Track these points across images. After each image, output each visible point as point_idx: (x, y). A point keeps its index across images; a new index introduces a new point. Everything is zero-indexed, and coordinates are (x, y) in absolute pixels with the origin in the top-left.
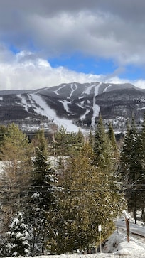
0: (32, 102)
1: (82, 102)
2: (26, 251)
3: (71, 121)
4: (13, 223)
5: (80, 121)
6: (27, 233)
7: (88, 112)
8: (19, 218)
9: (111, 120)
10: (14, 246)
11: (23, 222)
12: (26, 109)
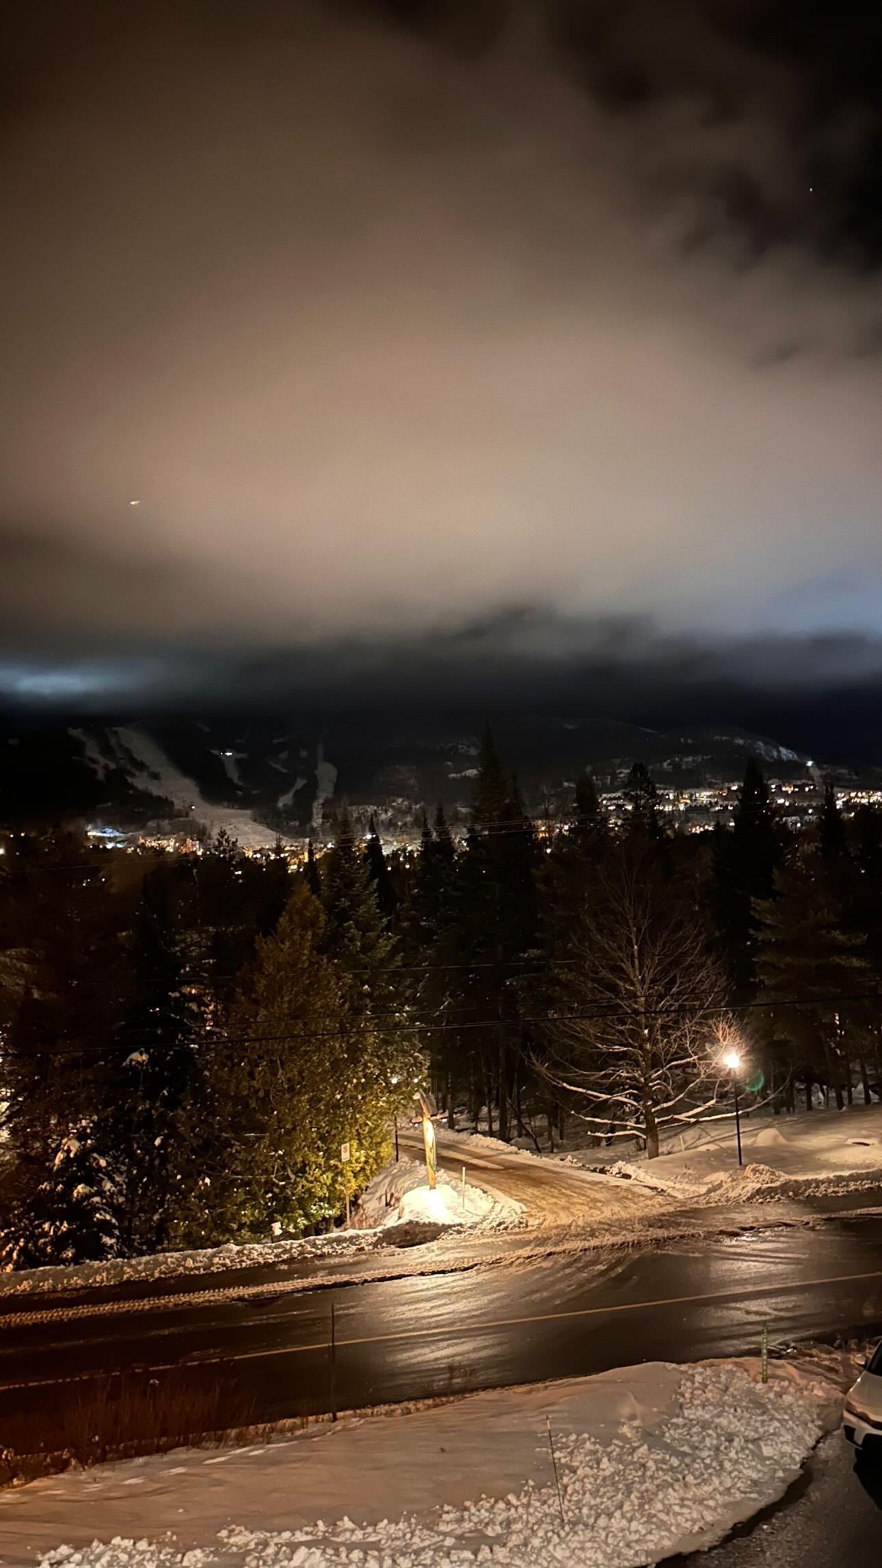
0: (120, 755)
1: (284, 756)
2: (108, 1241)
3: (249, 812)
4: (60, 1156)
5: (277, 813)
6: (108, 1186)
7: (300, 783)
8: (81, 1136)
9: (371, 809)
10: (65, 1227)
11: (93, 1149)
12: (101, 775)
